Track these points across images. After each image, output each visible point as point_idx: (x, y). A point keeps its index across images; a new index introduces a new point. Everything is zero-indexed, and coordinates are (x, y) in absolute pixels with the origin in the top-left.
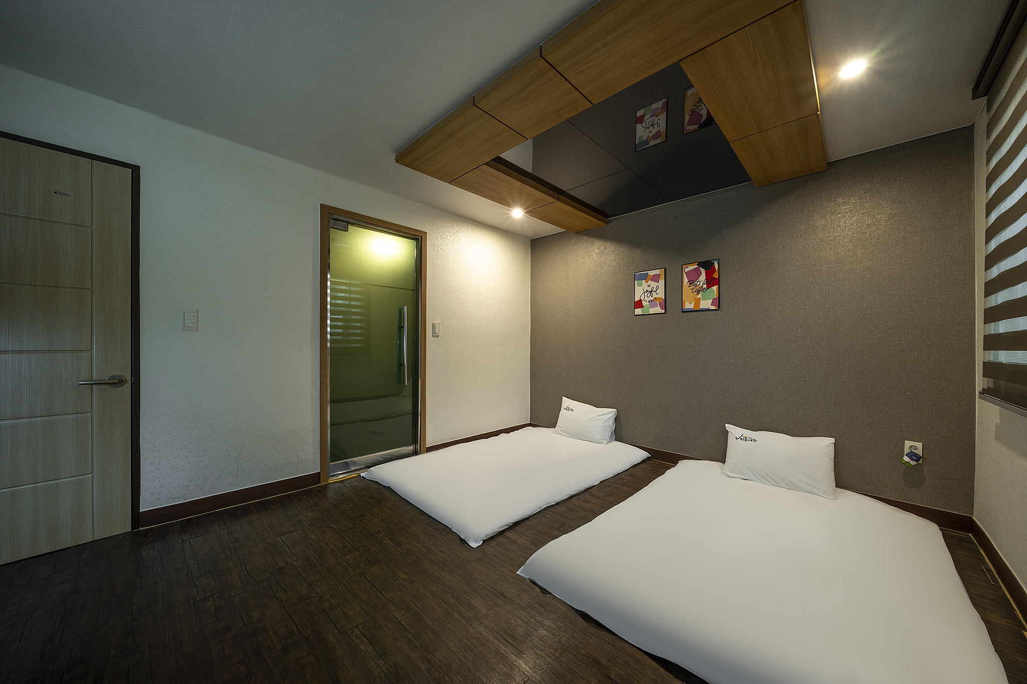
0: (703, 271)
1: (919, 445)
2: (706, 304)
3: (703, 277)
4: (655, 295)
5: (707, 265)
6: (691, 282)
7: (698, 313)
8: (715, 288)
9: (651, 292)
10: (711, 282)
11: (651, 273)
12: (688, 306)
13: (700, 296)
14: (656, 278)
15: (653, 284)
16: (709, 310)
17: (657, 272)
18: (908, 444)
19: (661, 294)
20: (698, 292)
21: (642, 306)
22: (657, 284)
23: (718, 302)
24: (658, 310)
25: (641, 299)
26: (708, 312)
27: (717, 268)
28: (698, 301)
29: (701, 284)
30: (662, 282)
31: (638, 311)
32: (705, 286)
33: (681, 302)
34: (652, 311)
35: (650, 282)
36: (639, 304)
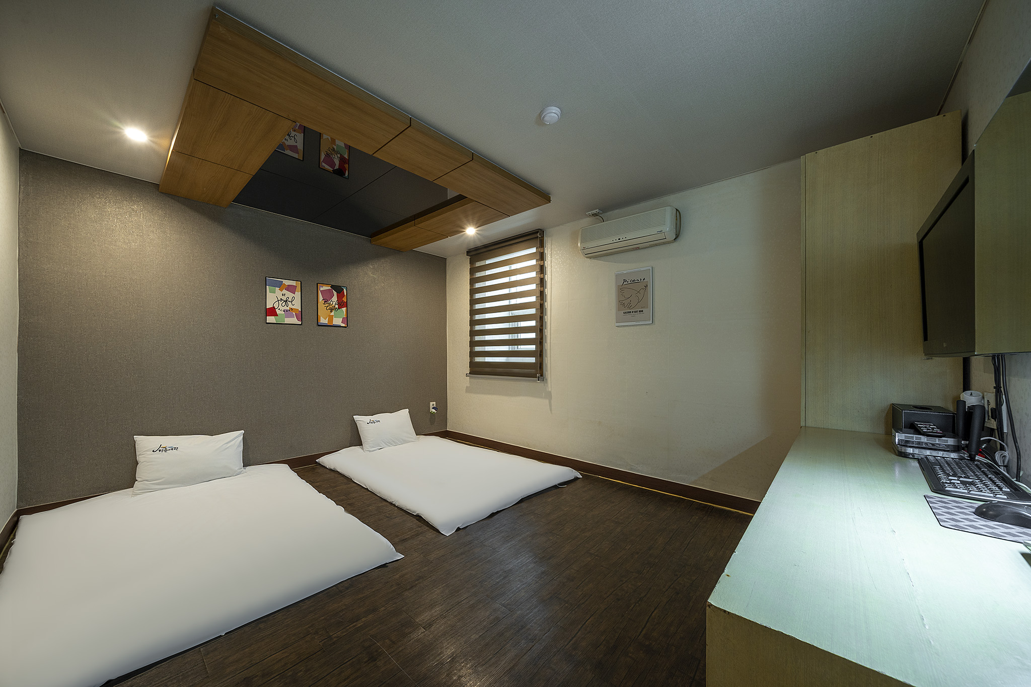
0: (335, 293)
1: (434, 403)
2: (338, 321)
3: (335, 299)
4: (290, 306)
5: (339, 289)
6: (326, 301)
7: (331, 328)
8: (344, 309)
9: (286, 301)
10: (341, 305)
11: (287, 282)
12: (323, 320)
13: (332, 314)
14: (291, 289)
15: (289, 295)
16: (340, 326)
17: (293, 283)
18: (431, 403)
19: (297, 305)
20: (331, 310)
21: (276, 315)
22: (293, 295)
23: (346, 320)
24: (294, 320)
25: (274, 307)
26: (339, 328)
27: (345, 294)
28: (331, 318)
29: (334, 304)
30: (298, 294)
31: (271, 319)
32: (337, 306)
33: (316, 316)
34: (288, 321)
35: (284, 291)
36: (272, 312)
